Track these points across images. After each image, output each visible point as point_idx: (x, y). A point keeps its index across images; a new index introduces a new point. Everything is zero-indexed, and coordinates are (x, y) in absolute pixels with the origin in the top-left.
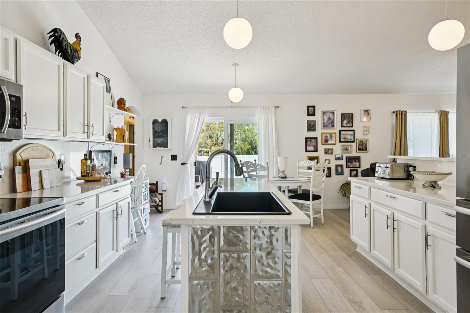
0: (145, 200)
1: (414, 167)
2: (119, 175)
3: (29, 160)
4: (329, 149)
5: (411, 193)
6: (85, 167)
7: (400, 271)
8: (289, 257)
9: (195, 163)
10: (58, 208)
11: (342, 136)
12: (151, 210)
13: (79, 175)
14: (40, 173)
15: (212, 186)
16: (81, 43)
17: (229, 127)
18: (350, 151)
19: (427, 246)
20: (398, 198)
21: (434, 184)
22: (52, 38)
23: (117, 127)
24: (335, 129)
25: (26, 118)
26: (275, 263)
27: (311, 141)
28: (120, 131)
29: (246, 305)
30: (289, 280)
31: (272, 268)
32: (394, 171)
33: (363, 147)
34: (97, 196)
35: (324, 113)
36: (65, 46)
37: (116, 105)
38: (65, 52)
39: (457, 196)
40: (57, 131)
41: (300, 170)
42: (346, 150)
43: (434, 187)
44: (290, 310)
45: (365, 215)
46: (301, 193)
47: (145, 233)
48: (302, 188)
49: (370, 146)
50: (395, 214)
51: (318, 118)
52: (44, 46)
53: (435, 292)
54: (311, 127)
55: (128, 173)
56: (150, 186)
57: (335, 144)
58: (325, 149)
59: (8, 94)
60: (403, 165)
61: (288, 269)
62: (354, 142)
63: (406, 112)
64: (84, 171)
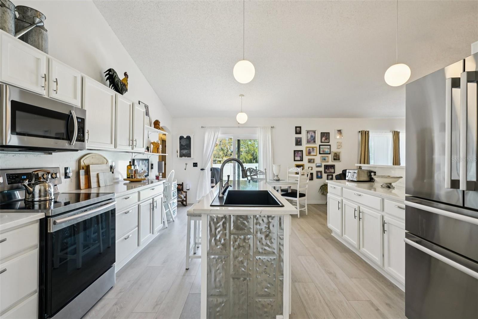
0: (174, 196)
1: (375, 172)
2: (155, 178)
3: (90, 165)
4: (311, 159)
5: (372, 191)
6: (130, 171)
7: (364, 250)
8: (282, 239)
9: (211, 169)
10: (111, 201)
11: (321, 150)
12: (178, 204)
13: (126, 177)
14: (98, 175)
15: (225, 185)
16: (128, 79)
17: (237, 142)
18: (327, 160)
19: (384, 231)
20: (363, 195)
21: (389, 185)
22: (108, 76)
23: (153, 142)
24: (316, 144)
25: (88, 135)
26: (272, 243)
27: (298, 153)
28: (156, 145)
29: (250, 274)
30: (282, 256)
31: (269, 247)
32: (360, 176)
33: (337, 157)
34: (139, 192)
35: (308, 132)
36: (117, 81)
37: (153, 125)
38: (117, 86)
39: (406, 193)
40: (109, 144)
41: (290, 175)
42: (325, 159)
43: (389, 187)
44: (283, 278)
45: (339, 208)
46: (291, 192)
47: (174, 221)
48: (291, 188)
49: (342, 157)
50: (361, 207)
51: (303, 136)
52: (102, 81)
53: (389, 265)
54: (298, 142)
55: (161, 176)
56: (177, 186)
57: (316, 155)
58: (309, 159)
59: (76, 117)
60: (367, 171)
61: (281, 247)
62: (330, 154)
63: (368, 132)
64: (129, 174)
